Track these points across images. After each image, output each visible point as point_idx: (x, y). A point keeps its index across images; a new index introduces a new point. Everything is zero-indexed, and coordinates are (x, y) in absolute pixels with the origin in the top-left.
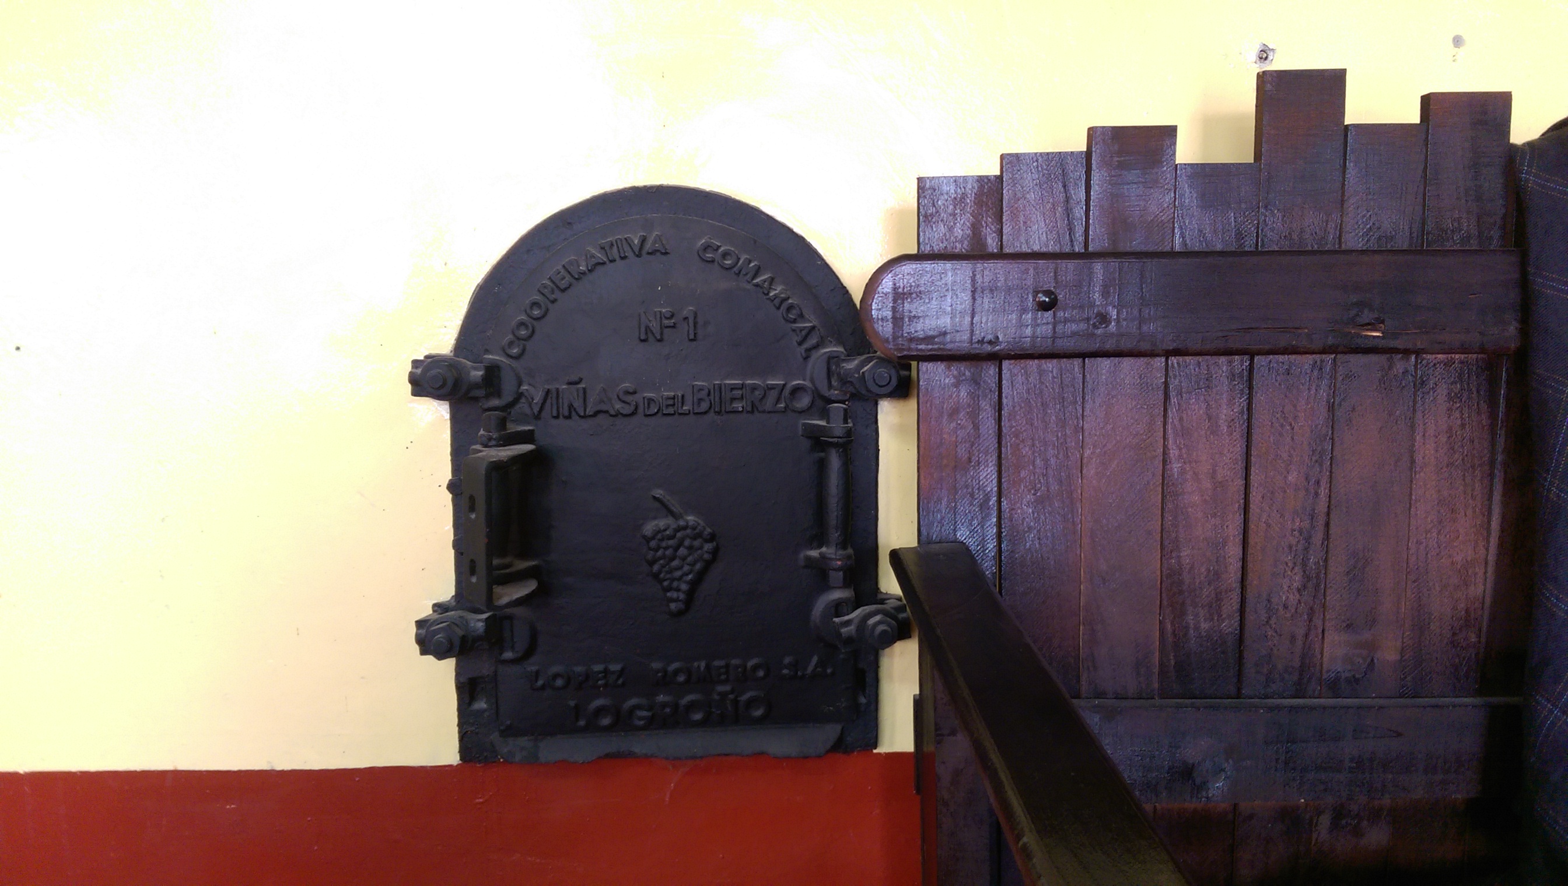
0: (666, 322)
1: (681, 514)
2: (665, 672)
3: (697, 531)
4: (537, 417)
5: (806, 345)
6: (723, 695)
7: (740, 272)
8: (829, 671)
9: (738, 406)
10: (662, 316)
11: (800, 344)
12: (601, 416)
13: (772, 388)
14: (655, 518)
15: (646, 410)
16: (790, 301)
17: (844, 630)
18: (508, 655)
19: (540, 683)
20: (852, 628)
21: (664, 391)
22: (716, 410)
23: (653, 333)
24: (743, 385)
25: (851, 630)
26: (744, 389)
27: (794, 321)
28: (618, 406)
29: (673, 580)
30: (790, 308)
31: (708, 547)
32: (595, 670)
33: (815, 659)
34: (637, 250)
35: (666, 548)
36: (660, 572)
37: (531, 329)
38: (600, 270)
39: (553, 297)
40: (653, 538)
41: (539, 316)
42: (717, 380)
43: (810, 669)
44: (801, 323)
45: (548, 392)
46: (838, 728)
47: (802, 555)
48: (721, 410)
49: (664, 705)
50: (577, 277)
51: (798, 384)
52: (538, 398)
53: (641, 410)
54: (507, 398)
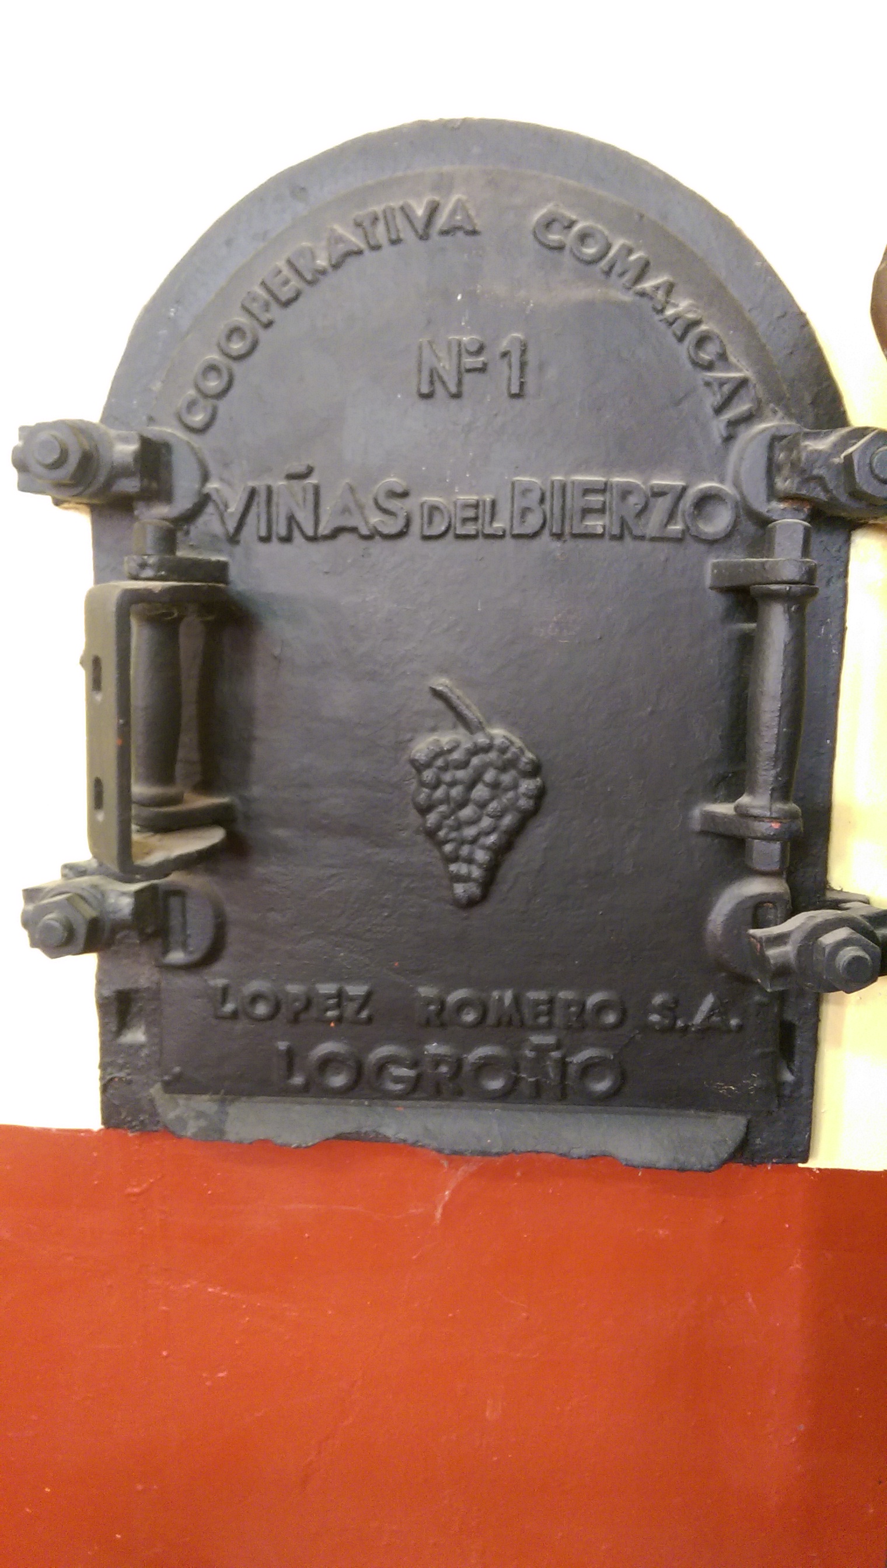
0: (469, 361)
1: (480, 723)
2: (442, 1004)
3: (508, 755)
4: (234, 539)
5: (730, 414)
6: (542, 1051)
7: (611, 268)
8: (734, 1022)
9: (596, 524)
10: (463, 350)
11: (719, 410)
12: (345, 538)
13: (659, 493)
14: (433, 729)
15: (425, 526)
16: (703, 327)
17: (772, 952)
18: (177, 956)
19: (229, 1007)
20: (788, 950)
21: (462, 492)
22: (554, 531)
23: (444, 383)
24: (606, 484)
25: (787, 953)
26: (608, 494)
27: (709, 367)
28: (375, 519)
29: (463, 842)
30: (702, 341)
31: (528, 785)
32: (321, 992)
33: (709, 1001)
34: (420, 226)
35: (452, 784)
36: (439, 827)
37: (226, 378)
38: (352, 263)
39: (265, 317)
40: (428, 765)
41: (242, 352)
42: (557, 474)
43: (698, 1018)
44: (722, 371)
45: (253, 493)
46: (741, 1121)
47: (697, 812)
48: (563, 530)
49: (438, 1061)
50: (309, 277)
51: (711, 487)
52: (235, 507)
53: (415, 529)
54: (183, 503)
